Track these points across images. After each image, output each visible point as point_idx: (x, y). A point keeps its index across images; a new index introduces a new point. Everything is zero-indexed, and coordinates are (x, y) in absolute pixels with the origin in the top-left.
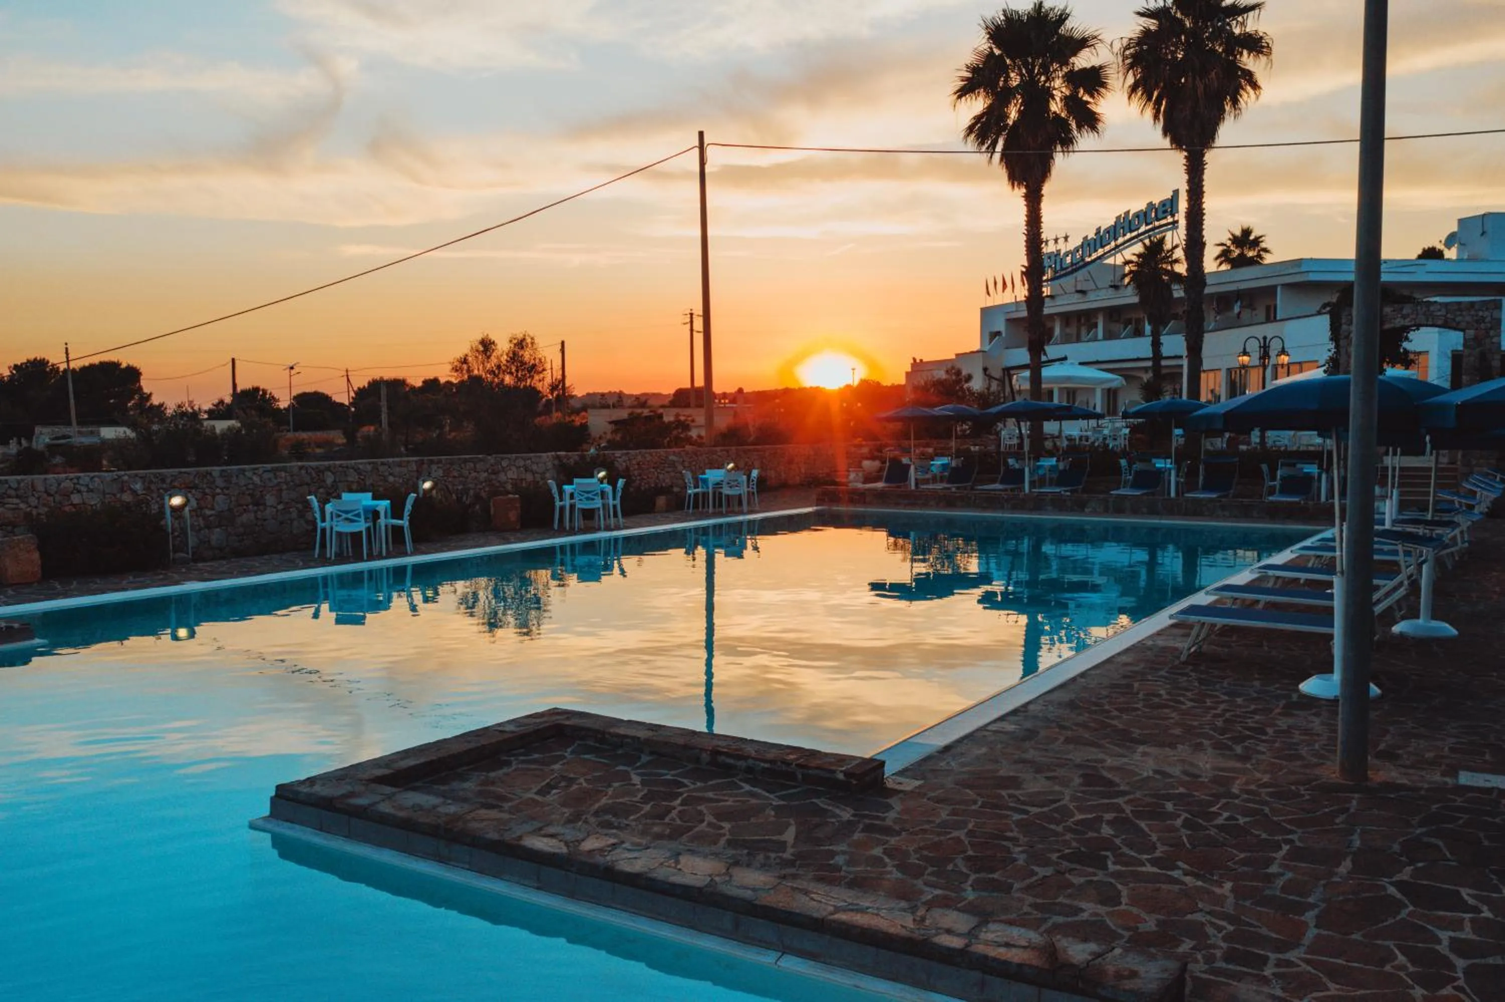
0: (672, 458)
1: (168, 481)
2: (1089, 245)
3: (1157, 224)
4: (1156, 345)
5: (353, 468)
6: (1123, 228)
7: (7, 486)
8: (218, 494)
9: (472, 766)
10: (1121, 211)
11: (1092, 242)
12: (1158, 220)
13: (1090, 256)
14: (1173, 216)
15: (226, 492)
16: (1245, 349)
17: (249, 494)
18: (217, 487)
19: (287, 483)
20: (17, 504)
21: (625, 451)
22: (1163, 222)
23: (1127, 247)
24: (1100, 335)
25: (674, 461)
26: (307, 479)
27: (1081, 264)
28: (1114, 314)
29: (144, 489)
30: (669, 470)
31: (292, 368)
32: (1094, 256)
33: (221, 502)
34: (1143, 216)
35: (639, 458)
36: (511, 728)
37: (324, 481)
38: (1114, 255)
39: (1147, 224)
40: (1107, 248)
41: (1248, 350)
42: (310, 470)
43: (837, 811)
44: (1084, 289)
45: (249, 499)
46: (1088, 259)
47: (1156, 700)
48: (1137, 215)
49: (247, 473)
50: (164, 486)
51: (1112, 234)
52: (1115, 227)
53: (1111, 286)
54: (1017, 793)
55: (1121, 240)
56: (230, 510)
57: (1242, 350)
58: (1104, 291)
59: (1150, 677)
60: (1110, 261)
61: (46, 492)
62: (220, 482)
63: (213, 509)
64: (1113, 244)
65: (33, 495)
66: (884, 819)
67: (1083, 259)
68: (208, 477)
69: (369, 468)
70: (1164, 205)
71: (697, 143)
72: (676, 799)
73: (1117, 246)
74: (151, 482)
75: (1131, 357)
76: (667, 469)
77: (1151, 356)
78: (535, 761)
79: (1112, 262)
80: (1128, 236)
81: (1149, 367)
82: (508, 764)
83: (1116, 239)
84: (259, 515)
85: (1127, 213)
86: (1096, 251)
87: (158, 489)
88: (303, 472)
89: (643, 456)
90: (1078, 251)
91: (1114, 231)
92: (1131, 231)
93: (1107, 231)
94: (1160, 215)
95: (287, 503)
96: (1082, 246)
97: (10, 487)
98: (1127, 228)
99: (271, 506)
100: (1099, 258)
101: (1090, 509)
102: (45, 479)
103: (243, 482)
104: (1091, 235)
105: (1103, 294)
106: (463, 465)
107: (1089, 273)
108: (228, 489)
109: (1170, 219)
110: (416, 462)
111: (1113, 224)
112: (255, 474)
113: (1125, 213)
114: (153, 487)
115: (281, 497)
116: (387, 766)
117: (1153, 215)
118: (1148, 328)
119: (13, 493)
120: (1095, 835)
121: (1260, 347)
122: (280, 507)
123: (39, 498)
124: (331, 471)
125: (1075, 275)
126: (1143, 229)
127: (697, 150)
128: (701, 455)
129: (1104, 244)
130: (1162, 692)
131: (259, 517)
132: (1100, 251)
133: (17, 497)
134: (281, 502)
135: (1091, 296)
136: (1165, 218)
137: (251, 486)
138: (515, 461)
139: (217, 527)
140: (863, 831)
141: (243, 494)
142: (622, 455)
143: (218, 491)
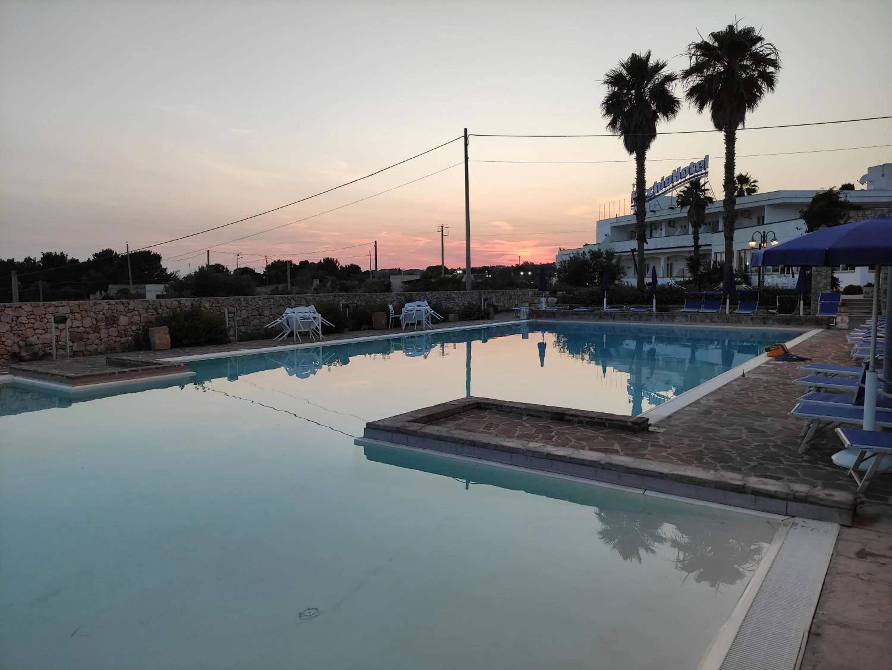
0: (453, 295)
1: (220, 302)
2: (657, 186)
3: (696, 174)
4: (696, 238)
5: (304, 298)
6: (677, 177)
7: (148, 303)
8: (243, 310)
9: (446, 419)
10: (676, 168)
11: (660, 184)
12: (696, 172)
13: (658, 192)
14: (705, 169)
15: (246, 308)
16: (753, 238)
17: (257, 310)
18: (242, 306)
19: (274, 305)
20: (153, 312)
21: (430, 292)
22: (700, 173)
23: (679, 187)
24: (663, 235)
25: (454, 297)
26: (283, 303)
27: (653, 196)
28: (671, 223)
29: (210, 306)
30: (452, 301)
31: (238, 255)
32: (660, 192)
33: (244, 314)
34: (688, 170)
35: (437, 296)
36: (456, 403)
37: (291, 304)
38: (672, 191)
39: (690, 174)
40: (668, 188)
41: (754, 239)
42: (284, 299)
43: (633, 439)
44: (654, 210)
45: (257, 313)
46: (657, 194)
47: (764, 400)
48: (685, 170)
49: (256, 299)
50: (219, 305)
51: (671, 180)
52: (672, 176)
53: (670, 208)
54: (718, 434)
55: (675, 183)
56: (248, 317)
57: (751, 239)
58: (666, 211)
59: (755, 390)
60: (669, 195)
61: (166, 306)
62: (243, 304)
63: (240, 317)
64: (671, 185)
65: (160, 308)
66: (659, 442)
67: (654, 194)
68: (239, 301)
69: (311, 298)
70: (700, 164)
71: (463, 135)
72: (552, 433)
73: (673, 187)
74: (213, 303)
75: (681, 246)
76: (451, 301)
77: (694, 245)
78: (473, 417)
79: (671, 196)
80: (680, 181)
81: (692, 251)
82: (462, 418)
83: (672, 183)
84: (261, 320)
85: (679, 168)
86: (661, 189)
87: (216, 307)
88: (281, 299)
89: (439, 294)
90: (651, 190)
91: (671, 179)
92: (681, 178)
93: (668, 178)
94: (698, 169)
95: (274, 315)
96: (654, 187)
97: (150, 304)
98: (679, 177)
99: (266, 316)
100: (663, 193)
101: (677, 320)
102: (166, 301)
103: (254, 304)
104: (659, 181)
105: (665, 212)
106: (354, 298)
107: (657, 201)
108: (247, 307)
109: (703, 171)
110: (333, 295)
111: (671, 174)
112: (259, 300)
113: (678, 169)
114: (214, 305)
115: (271, 312)
116: (411, 416)
117: (694, 169)
118: (691, 230)
119: (151, 307)
120: (768, 451)
121: (761, 237)
122: (271, 317)
123: (163, 310)
124: (294, 299)
125: (649, 202)
126: (688, 177)
127: (463, 138)
128: (467, 294)
129: (666, 186)
130: (766, 397)
131: (261, 321)
132: (664, 189)
133: (153, 309)
134: (271, 314)
135: (658, 214)
136: (701, 171)
137: (258, 306)
138: (378, 296)
139: (242, 326)
140: (651, 446)
141: (254, 310)
142: (430, 293)
143: (243, 308)
